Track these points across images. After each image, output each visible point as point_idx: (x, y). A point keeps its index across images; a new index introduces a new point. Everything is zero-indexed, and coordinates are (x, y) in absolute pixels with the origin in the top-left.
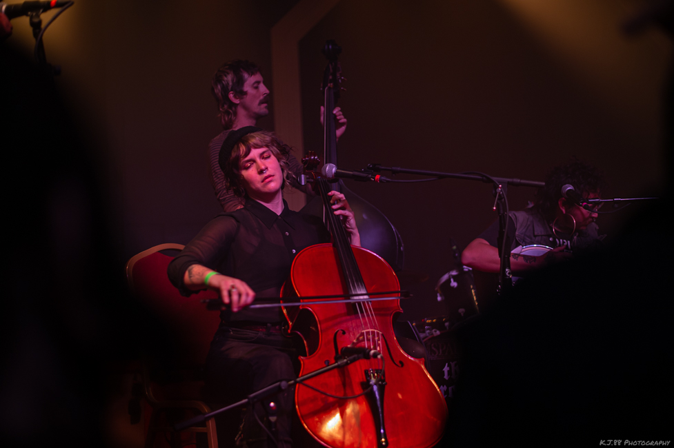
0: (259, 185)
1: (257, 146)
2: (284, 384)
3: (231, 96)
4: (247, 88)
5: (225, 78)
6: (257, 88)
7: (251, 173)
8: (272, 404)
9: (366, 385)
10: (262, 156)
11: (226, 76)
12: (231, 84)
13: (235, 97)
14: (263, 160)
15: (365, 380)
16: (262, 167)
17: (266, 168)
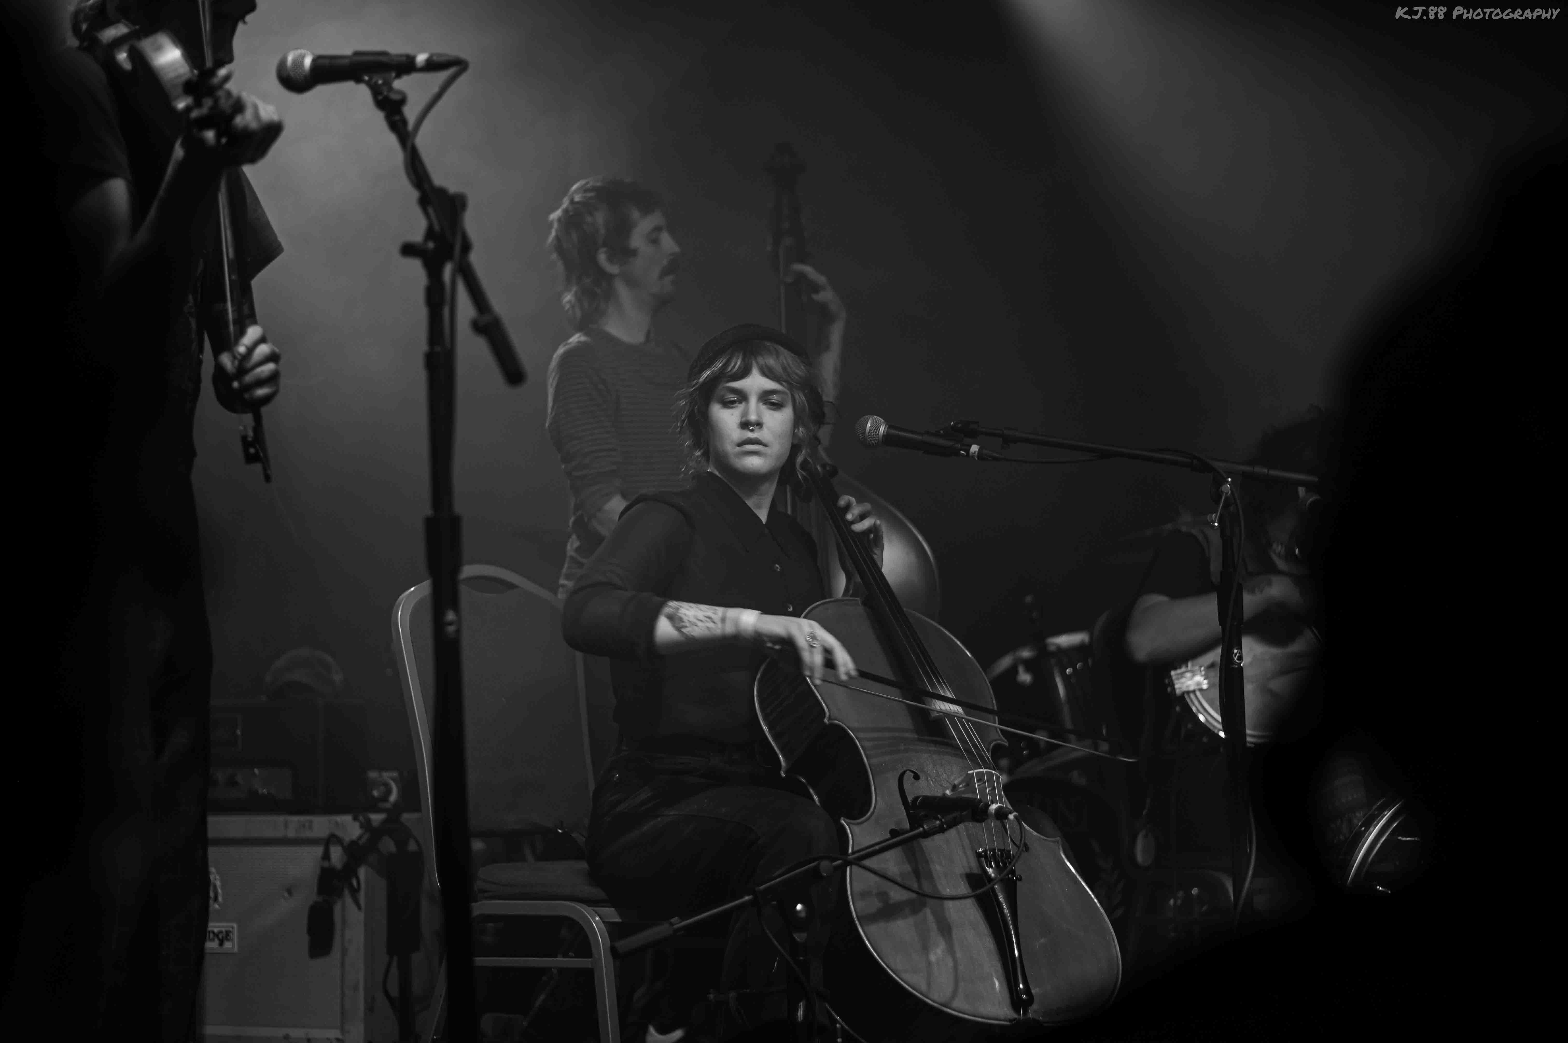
0: (730, 448)
1: (767, 373)
2: (825, 865)
3: (602, 257)
4: (637, 240)
5: (589, 219)
6: (655, 242)
7: (725, 417)
8: (799, 907)
11: (591, 214)
12: (602, 231)
13: (611, 259)
14: (763, 408)
15: (976, 870)
16: (753, 417)
17: (759, 425)
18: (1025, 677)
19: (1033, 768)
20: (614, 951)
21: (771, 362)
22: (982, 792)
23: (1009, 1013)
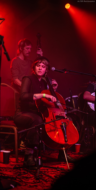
0: (37, 72)
1: (43, 63)
2: (44, 123)
7: (37, 68)
8: (41, 129)
9: (62, 126)
10: (42, 66)
14: (42, 67)
15: (61, 125)
16: (40, 69)
17: (41, 70)
18: (69, 101)
19: (70, 112)
20: (18, 133)
21: (44, 62)
22: (63, 115)
23: (65, 143)
